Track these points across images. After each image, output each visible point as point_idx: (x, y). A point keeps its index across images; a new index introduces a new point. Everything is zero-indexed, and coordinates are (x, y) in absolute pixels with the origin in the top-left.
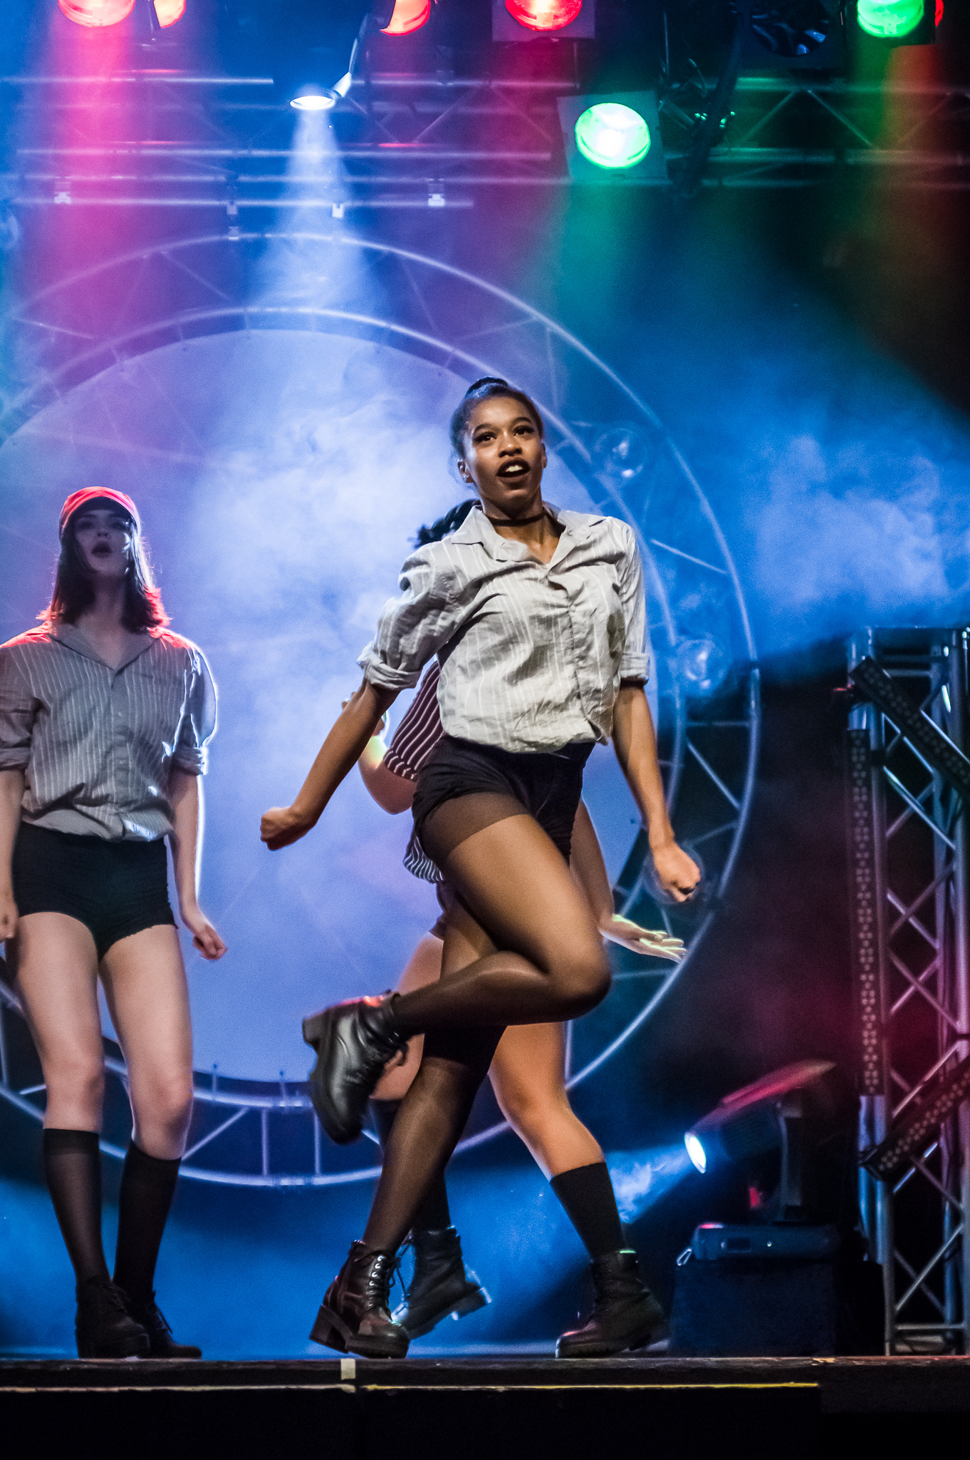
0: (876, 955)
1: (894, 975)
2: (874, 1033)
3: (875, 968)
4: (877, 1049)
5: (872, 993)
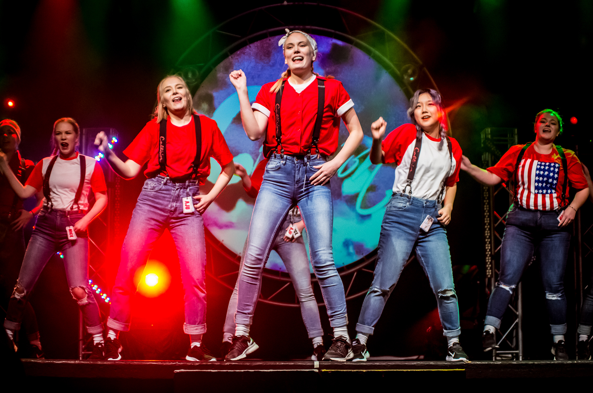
0: (490, 233)
2: (490, 258)
3: (490, 237)
4: (491, 263)
5: (489, 245)
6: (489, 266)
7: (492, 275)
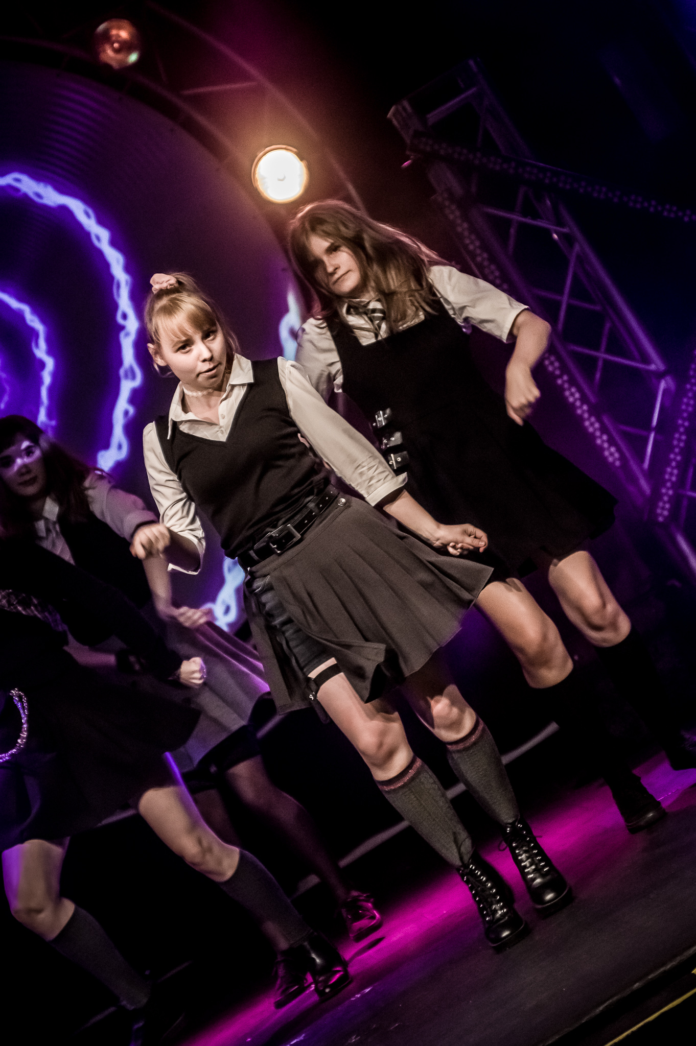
0: (559, 358)
1: (580, 359)
2: (593, 419)
3: (564, 369)
4: (604, 430)
5: (573, 390)
6: (602, 440)
7: (623, 458)
